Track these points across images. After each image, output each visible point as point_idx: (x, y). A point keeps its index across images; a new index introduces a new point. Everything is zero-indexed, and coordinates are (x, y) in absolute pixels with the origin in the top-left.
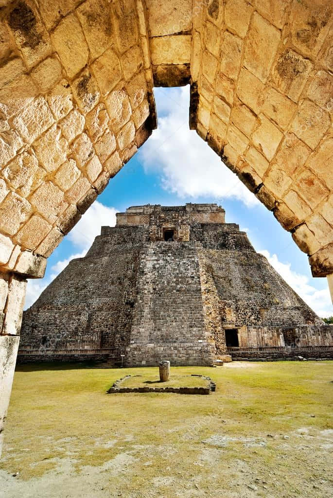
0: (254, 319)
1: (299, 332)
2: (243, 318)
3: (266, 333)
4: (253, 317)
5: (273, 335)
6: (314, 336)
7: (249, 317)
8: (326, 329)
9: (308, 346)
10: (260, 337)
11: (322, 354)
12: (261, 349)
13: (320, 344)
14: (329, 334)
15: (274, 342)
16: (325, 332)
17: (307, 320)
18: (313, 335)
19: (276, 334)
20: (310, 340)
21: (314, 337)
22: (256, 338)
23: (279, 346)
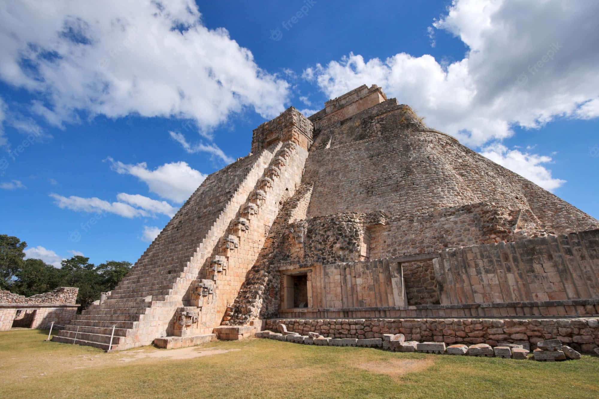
0: (342, 248)
1: (442, 267)
2: (319, 250)
3: (360, 276)
4: (338, 245)
5: (376, 280)
6: (491, 275)
7: (332, 247)
8: (533, 249)
9: (470, 302)
10: (349, 286)
11: (490, 331)
12: (346, 313)
13: (515, 298)
14: (548, 265)
15: (378, 296)
16: (531, 260)
17: (484, 234)
18: (487, 272)
19: (382, 277)
20: (476, 287)
21: (492, 279)
22: (339, 289)
23: (391, 304)
